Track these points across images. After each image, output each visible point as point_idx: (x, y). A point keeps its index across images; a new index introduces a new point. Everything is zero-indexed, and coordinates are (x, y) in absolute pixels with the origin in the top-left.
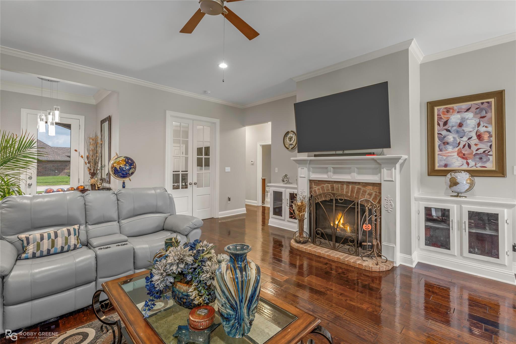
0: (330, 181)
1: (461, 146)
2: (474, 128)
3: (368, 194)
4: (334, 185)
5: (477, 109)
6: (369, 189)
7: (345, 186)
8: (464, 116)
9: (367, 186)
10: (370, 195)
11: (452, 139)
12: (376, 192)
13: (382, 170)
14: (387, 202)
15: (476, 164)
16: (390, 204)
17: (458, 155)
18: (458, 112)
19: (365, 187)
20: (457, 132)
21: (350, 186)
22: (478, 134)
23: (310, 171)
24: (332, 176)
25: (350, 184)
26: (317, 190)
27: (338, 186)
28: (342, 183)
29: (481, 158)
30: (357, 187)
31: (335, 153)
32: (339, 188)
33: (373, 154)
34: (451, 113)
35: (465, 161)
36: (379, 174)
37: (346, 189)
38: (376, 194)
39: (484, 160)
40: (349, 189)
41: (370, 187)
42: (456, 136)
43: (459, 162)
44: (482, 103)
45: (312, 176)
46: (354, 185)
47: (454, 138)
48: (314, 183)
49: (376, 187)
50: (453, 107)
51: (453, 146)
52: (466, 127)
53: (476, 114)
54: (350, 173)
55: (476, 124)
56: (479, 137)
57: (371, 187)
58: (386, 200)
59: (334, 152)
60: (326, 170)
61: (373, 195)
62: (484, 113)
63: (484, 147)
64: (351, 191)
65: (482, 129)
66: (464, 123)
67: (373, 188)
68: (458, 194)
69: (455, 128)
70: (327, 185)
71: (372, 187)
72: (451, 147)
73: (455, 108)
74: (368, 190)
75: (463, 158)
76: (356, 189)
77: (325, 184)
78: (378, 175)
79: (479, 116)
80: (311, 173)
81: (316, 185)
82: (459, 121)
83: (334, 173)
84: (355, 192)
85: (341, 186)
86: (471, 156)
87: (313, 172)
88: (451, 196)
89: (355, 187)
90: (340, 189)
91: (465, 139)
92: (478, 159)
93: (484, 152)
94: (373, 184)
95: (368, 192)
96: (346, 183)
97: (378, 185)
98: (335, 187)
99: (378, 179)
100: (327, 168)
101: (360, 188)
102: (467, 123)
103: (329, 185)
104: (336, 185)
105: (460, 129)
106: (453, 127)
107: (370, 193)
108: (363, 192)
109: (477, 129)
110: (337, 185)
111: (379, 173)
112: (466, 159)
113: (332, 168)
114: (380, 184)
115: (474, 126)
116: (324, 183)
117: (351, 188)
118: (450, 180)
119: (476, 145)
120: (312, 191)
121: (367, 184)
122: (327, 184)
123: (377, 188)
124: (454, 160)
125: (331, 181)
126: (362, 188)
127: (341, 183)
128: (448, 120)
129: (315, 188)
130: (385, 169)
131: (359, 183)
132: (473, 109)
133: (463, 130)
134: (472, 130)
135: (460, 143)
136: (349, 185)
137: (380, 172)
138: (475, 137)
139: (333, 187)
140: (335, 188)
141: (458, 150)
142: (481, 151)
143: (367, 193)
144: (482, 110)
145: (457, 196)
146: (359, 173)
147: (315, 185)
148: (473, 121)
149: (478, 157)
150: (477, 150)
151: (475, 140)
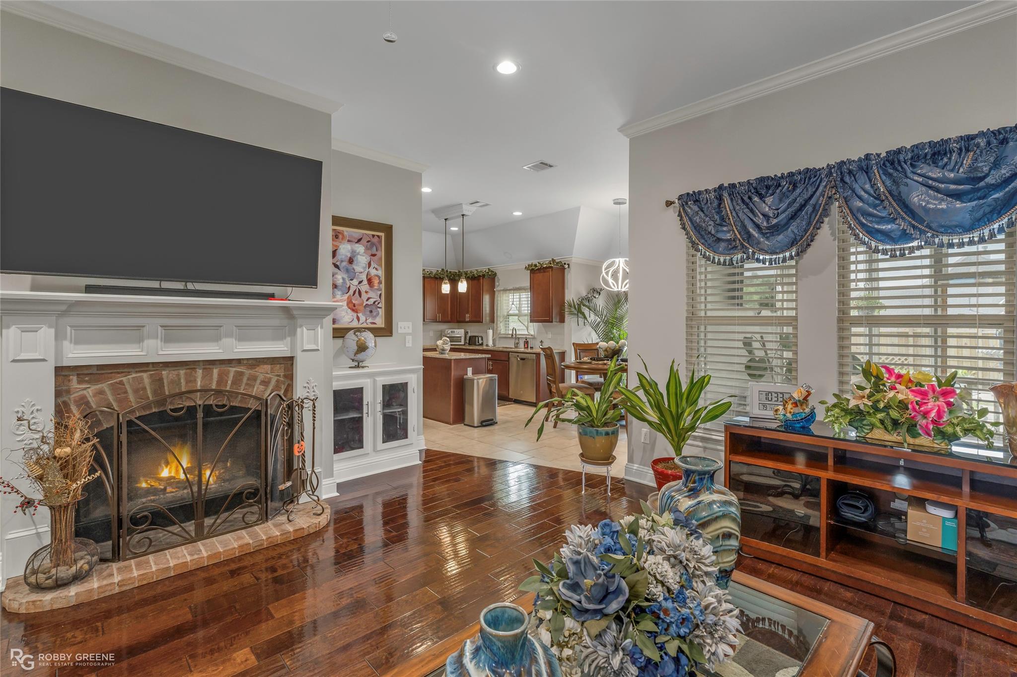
0: (147, 364)
1: (351, 292)
2: (364, 268)
3: (260, 384)
4: (163, 372)
5: (368, 242)
6: (263, 372)
7: (200, 372)
8: (355, 249)
9: (258, 366)
10: (266, 383)
11: (341, 281)
12: (279, 376)
13: (299, 330)
14: (308, 392)
15: (366, 320)
16: (313, 393)
17: (347, 305)
18: (349, 241)
19: (255, 368)
20: (347, 271)
21: (216, 372)
22: (369, 277)
23: (65, 338)
24: (159, 347)
25: (213, 365)
26: (94, 396)
27: (178, 375)
28: (190, 365)
29: (371, 312)
30: (233, 370)
31: (158, 287)
32: (179, 379)
33: (271, 296)
34: (341, 240)
35: (355, 315)
36: (289, 339)
37: (203, 378)
38: (277, 381)
39: (374, 314)
40: (211, 379)
41: (265, 366)
42: (345, 276)
43: (349, 317)
44: (373, 236)
45: (70, 355)
46: (224, 368)
47: (343, 279)
48: (78, 375)
49: (278, 366)
50: (343, 231)
51: (342, 291)
52: (356, 266)
53: (367, 249)
54: (217, 339)
55: (367, 263)
56: (370, 281)
57: (267, 367)
58: (306, 387)
59: (155, 284)
60: (136, 334)
61: (273, 383)
62: (374, 251)
63: (374, 296)
64: (217, 382)
65: (373, 272)
66: (355, 259)
67: (272, 369)
68: (359, 363)
69: (344, 264)
70: (134, 375)
71: (269, 366)
72: (339, 293)
73: (345, 233)
74: (261, 375)
75: (353, 310)
76: (231, 375)
77: (129, 373)
78: (285, 341)
79: (370, 252)
80: (66, 344)
81: (88, 382)
82: (349, 255)
83: (167, 340)
84: (229, 382)
85: (186, 374)
86: (362, 308)
87: (77, 342)
88: (350, 368)
89: (229, 372)
90: (182, 381)
91: (355, 282)
92: (368, 313)
93: (374, 302)
94: (272, 361)
95: (261, 377)
96: (201, 364)
97: (288, 362)
98: (167, 377)
99: (286, 349)
100: (140, 327)
101: (242, 372)
102: (357, 258)
103: (145, 375)
104: (169, 374)
105: (350, 267)
106: (342, 261)
107: (267, 380)
108: (248, 379)
109: (367, 270)
110: (176, 372)
111: (289, 336)
112: (357, 312)
113: (161, 326)
114: (291, 359)
115: (364, 265)
116: (122, 372)
117: (218, 375)
118: (357, 343)
119: (366, 292)
120: (66, 404)
121: (259, 362)
122: (137, 372)
123: (280, 368)
124: (343, 314)
125: (153, 363)
126: (248, 372)
127: (188, 365)
128: (336, 250)
129: (85, 392)
130: (304, 328)
131: (239, 361)
132: (364, 241)
133: (353, 269)
134: (362, 270)
135: (349, 287)
136: (211, 369)
137: (293, 333)
138: (365, 282)
139: (161, 380)
140: (165, 381)
141: (348, 298)
142: (371, 301)
143: (258, 381)
144: (373, 244)
145: (358, 367)
146: (241, 339)
147: (79, 382)
148: (364, 258)
149: (368, 309)
150: (367, 300)
151: (365, 287)
